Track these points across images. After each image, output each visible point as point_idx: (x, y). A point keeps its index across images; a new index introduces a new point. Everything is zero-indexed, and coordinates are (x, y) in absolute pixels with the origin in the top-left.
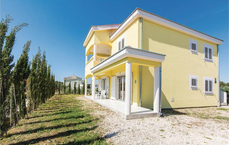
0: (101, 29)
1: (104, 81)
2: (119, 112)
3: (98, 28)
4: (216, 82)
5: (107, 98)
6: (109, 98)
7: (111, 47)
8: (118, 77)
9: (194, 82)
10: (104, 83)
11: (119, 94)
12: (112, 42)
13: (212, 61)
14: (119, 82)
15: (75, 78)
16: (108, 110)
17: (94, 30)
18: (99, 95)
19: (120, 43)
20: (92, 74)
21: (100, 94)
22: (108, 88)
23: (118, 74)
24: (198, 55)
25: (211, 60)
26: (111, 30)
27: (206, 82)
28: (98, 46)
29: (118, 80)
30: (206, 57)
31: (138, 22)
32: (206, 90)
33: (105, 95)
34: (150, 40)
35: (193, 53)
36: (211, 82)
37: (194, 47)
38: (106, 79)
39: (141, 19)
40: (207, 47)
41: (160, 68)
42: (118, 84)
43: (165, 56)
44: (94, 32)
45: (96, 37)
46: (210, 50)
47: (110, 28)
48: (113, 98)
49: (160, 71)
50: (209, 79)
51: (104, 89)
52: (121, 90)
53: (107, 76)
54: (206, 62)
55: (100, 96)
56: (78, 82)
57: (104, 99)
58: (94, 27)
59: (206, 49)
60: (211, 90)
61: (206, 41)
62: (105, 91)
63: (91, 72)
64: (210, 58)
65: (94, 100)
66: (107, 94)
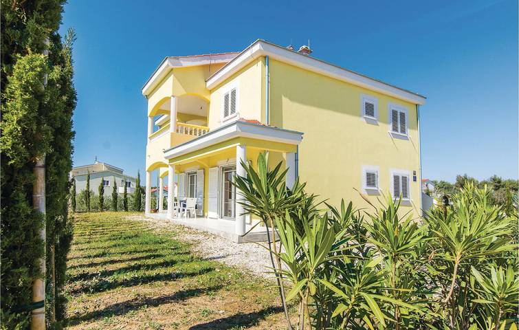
0: (187, 63)
1: (192, 178)
2: (226, 234)
3: (182, 62)
4: (415, 179)
5: (198, 216)
6: (203, 216)
7: (209, 103)
8: (224, 169)
9: (371, 179)
10: (192, 182)
11: (227, 206)
12: (211, 91)
13: (406, 138)
14: (227, 179)
15: (104, 169)
16: (205, 233)
17: (171, 66)
18: (182, 208)
19: (227, 97)
20: (167, 162)
21: (185, 206)
22: (203, 194)
23: (224, 163)
24: (378, 125)
25: (404, 135)
26: (210, 66)
27: (396, 178)
28: (180, 99)
29: (224, 175)
30: (395, 129)
31: (260, 63)
32: (397, 194)
33: (196, 208)
34: (285, 100)
35: (368, 121)
36: (405, 179)
37: (369, 110)
38: (196, 173)
39: (266, 59)
40: (395, 109)
41: (296, 154)
42: (224, 184)
43: (303, 134)
44: (172, 69)
45: (176, 81)
46: (403, 115)
47: (207, 62)
48: (212, 213)
49: (296, 160)
50: (401, 172)
51: (192, 196)
52: (230, 198)
53: (198, 167)
54: (394, 139)
55: (184, 210)
56: (110, 179)
57: (194, 217)
58: (172, 60)
59: (395, 113)
60: (405, 195)
61: (393, 97)
62: (195, 199)
63: (166, 158)
64: (403, 131)
65: (171, 220)
66: (200, 207)
